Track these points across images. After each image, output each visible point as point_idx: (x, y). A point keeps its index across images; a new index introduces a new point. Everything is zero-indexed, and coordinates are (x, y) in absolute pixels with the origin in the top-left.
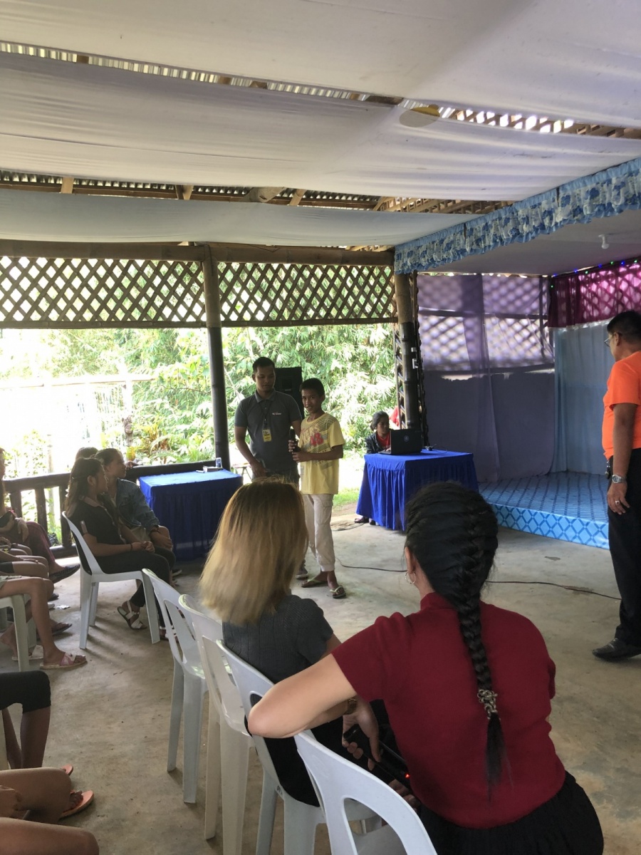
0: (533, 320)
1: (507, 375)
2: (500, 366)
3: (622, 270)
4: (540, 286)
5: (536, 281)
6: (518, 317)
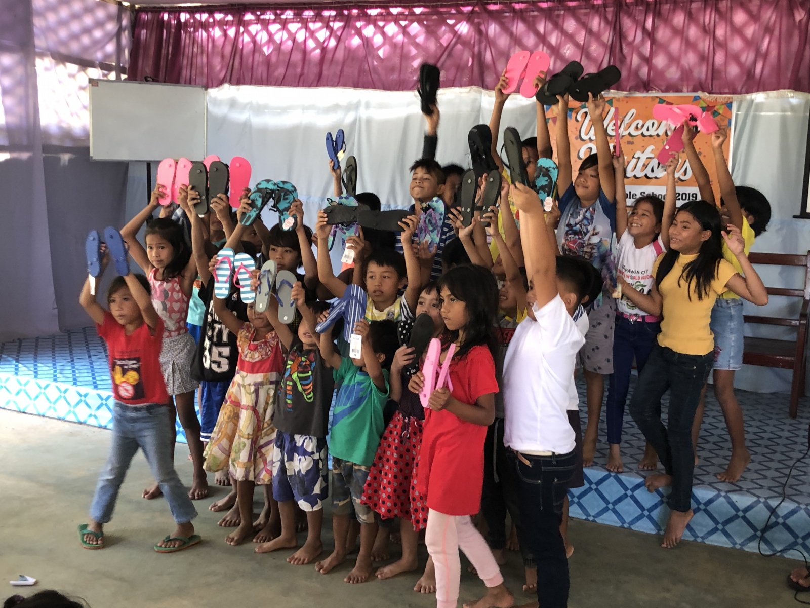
0: (106, 72)
1: (66, 157)
2: (55, 142)
3: (249, 17)
4: (119, 20)
5: (113, 8)
6: (84, 64)
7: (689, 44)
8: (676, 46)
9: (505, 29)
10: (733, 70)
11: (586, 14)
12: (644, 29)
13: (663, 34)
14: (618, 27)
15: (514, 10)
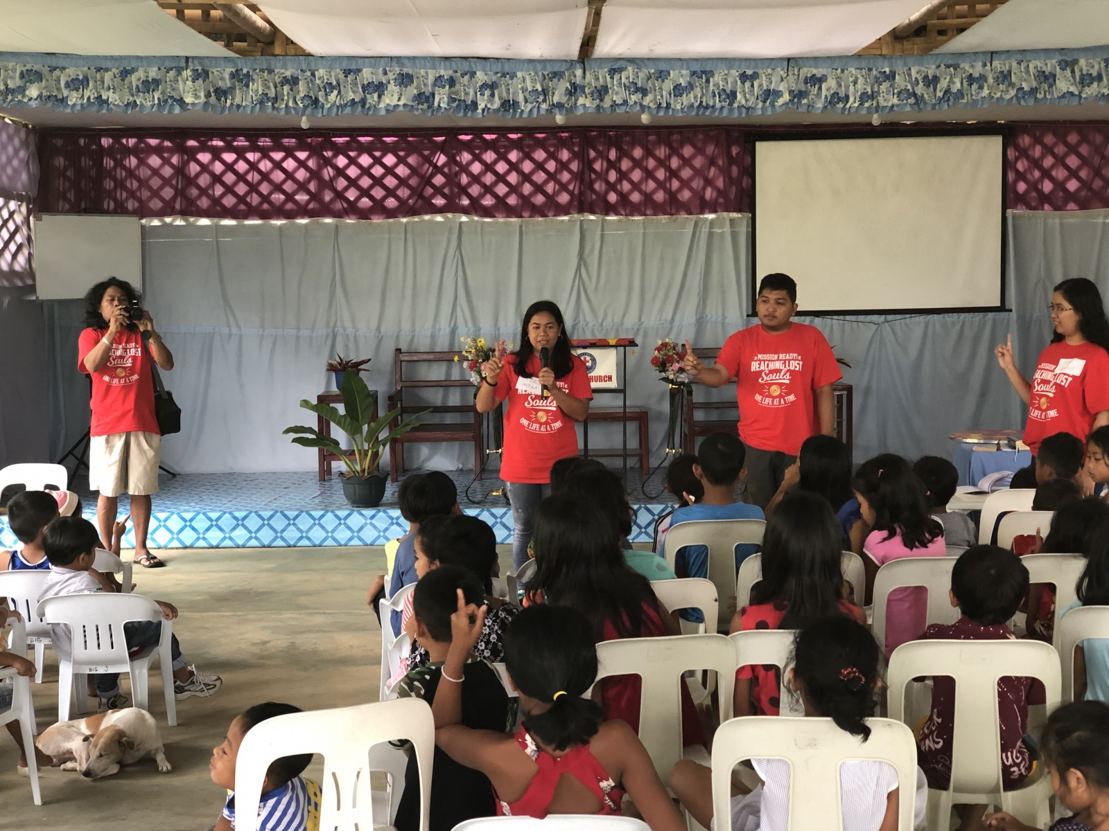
3: (191, 143)
4: (28, 145)
7: (649, 174)
8: (636, 175)
9: (477, 158)
10: (686, 195)
11: (553, 145)
12: (609, 160)
13: (625, 164)
14: (586, 159)
15: (486, 140)
